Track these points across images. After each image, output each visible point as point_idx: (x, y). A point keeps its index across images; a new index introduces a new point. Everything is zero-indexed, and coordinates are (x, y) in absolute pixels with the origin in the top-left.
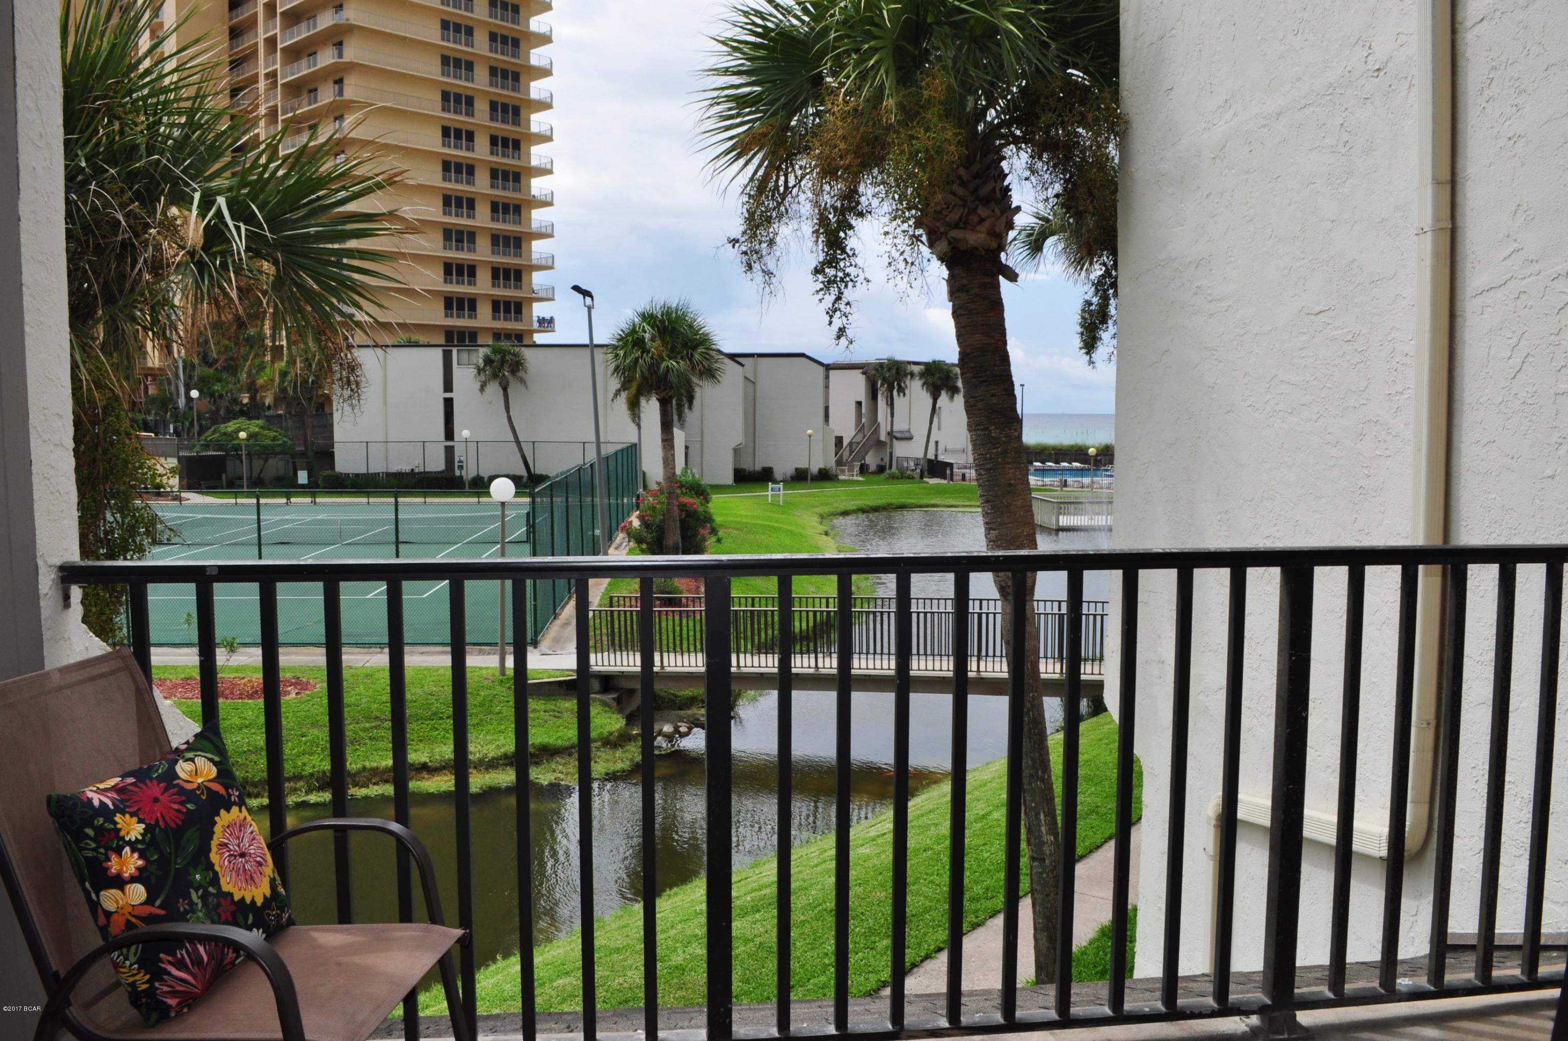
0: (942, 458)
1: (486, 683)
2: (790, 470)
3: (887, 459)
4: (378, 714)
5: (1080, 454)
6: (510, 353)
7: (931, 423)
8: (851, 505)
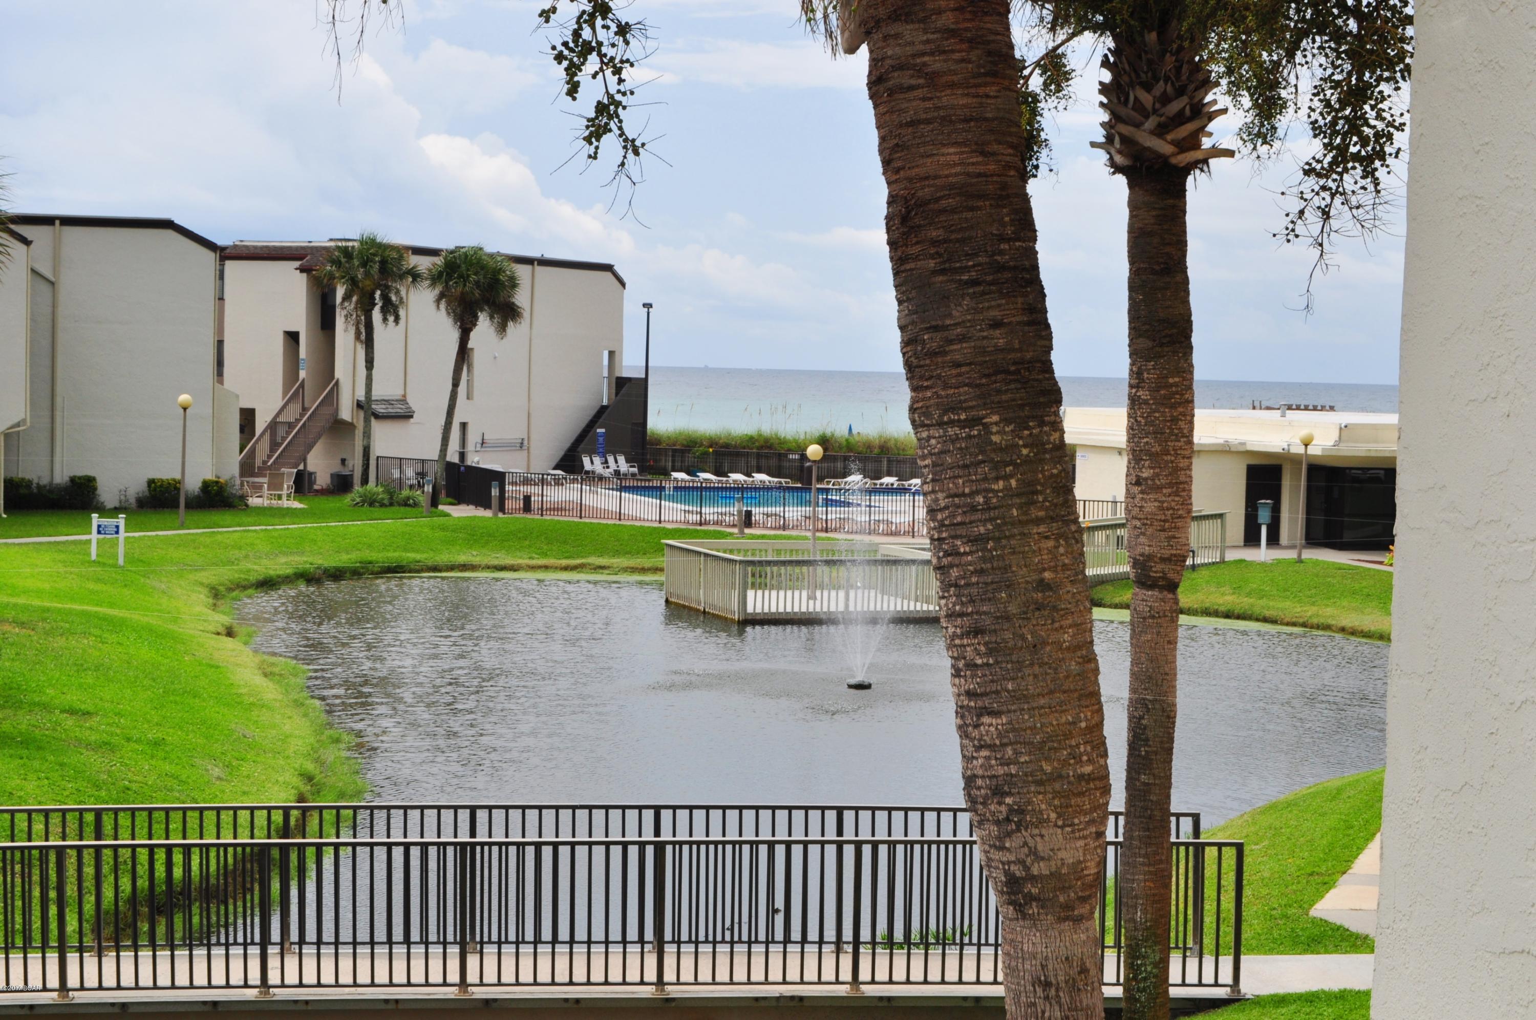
0: (474, 459)
2: (136, 485)
3: (356, 463)
5: (767, 457)
7: (456, 384)
8: (280, 566)
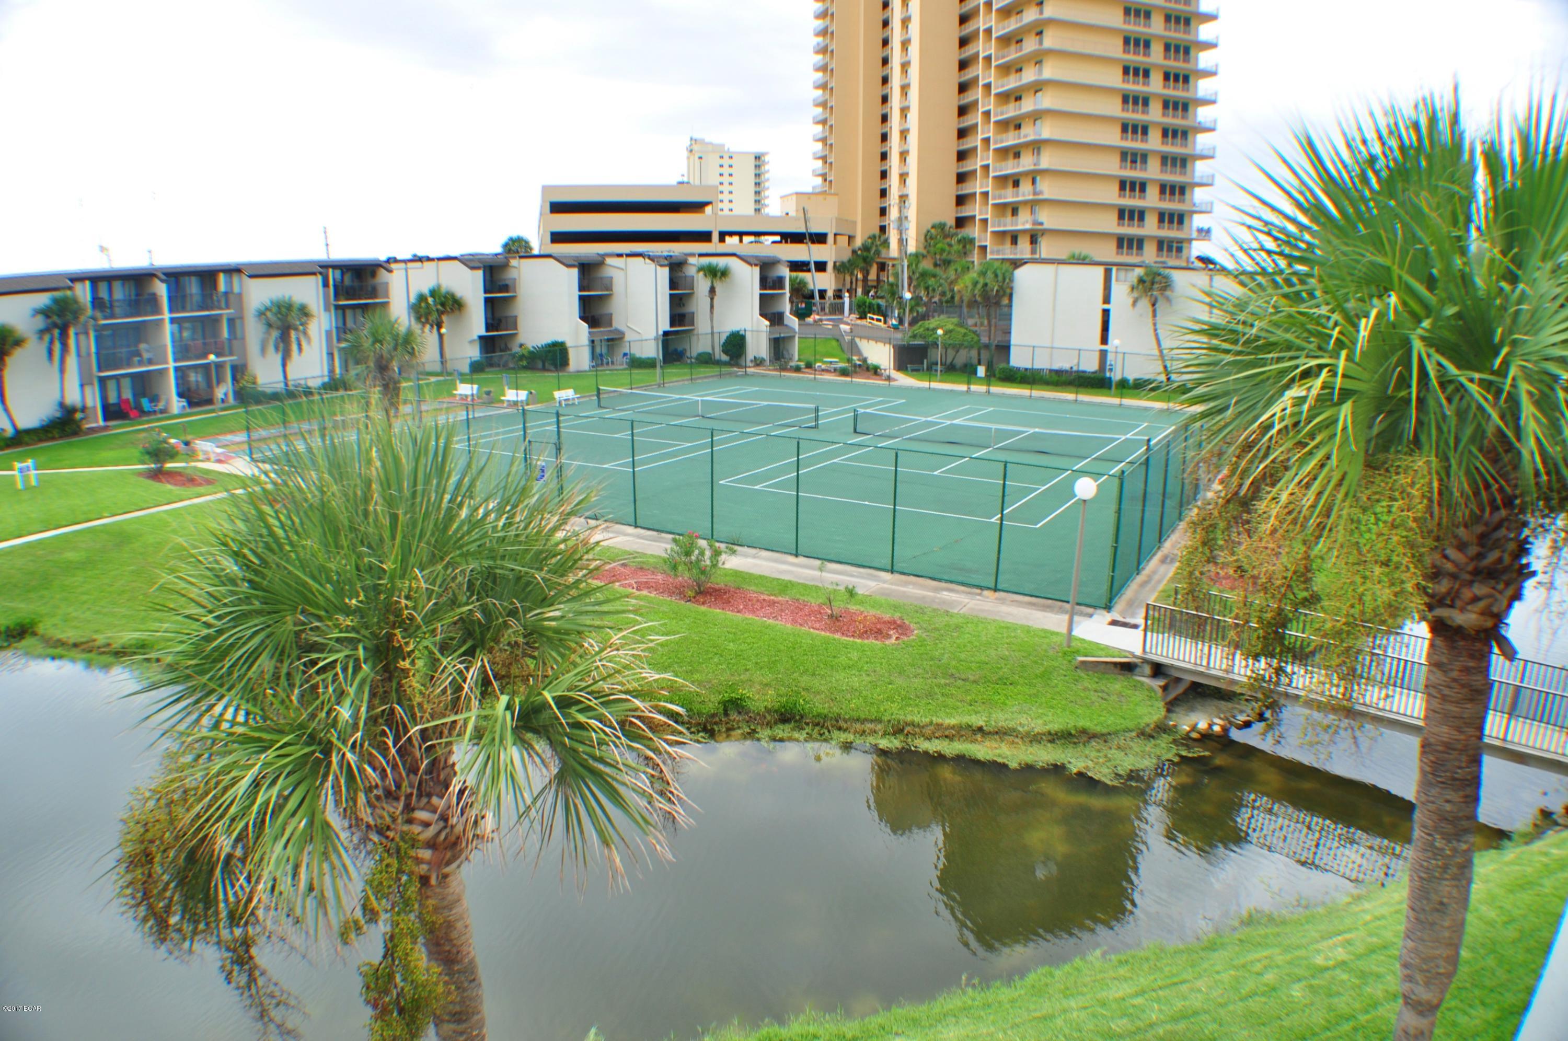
1: (1051, 653)
4: (954, 671)
6: (1159, 275)
